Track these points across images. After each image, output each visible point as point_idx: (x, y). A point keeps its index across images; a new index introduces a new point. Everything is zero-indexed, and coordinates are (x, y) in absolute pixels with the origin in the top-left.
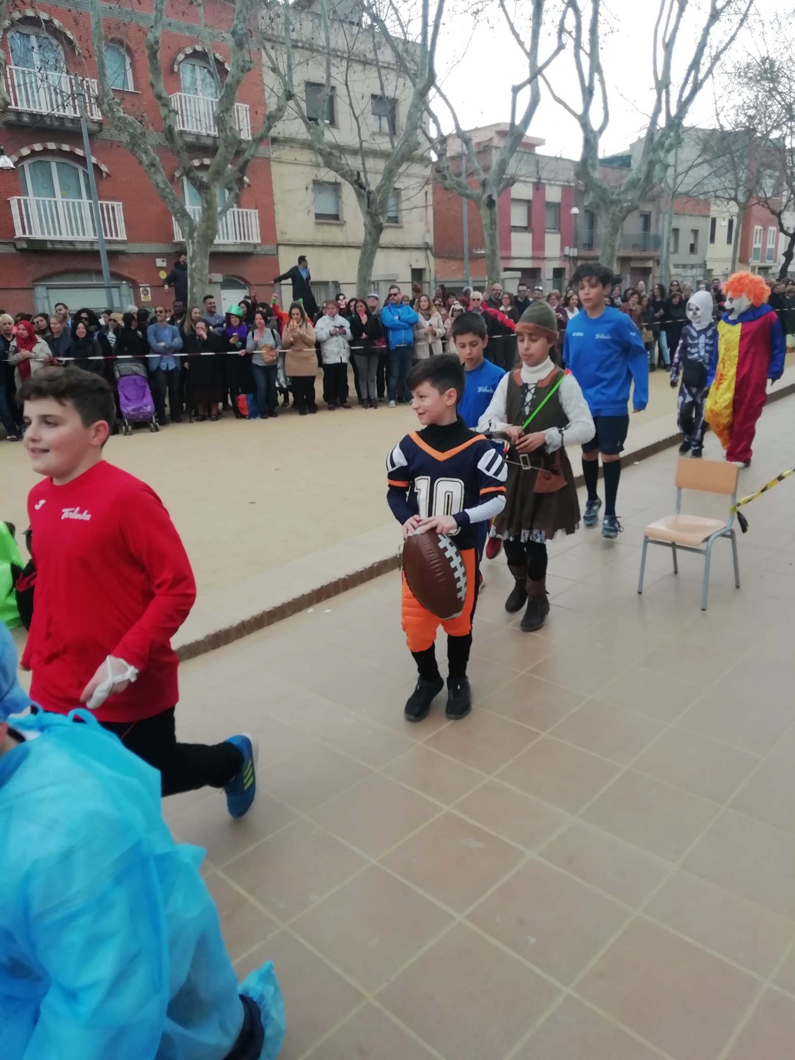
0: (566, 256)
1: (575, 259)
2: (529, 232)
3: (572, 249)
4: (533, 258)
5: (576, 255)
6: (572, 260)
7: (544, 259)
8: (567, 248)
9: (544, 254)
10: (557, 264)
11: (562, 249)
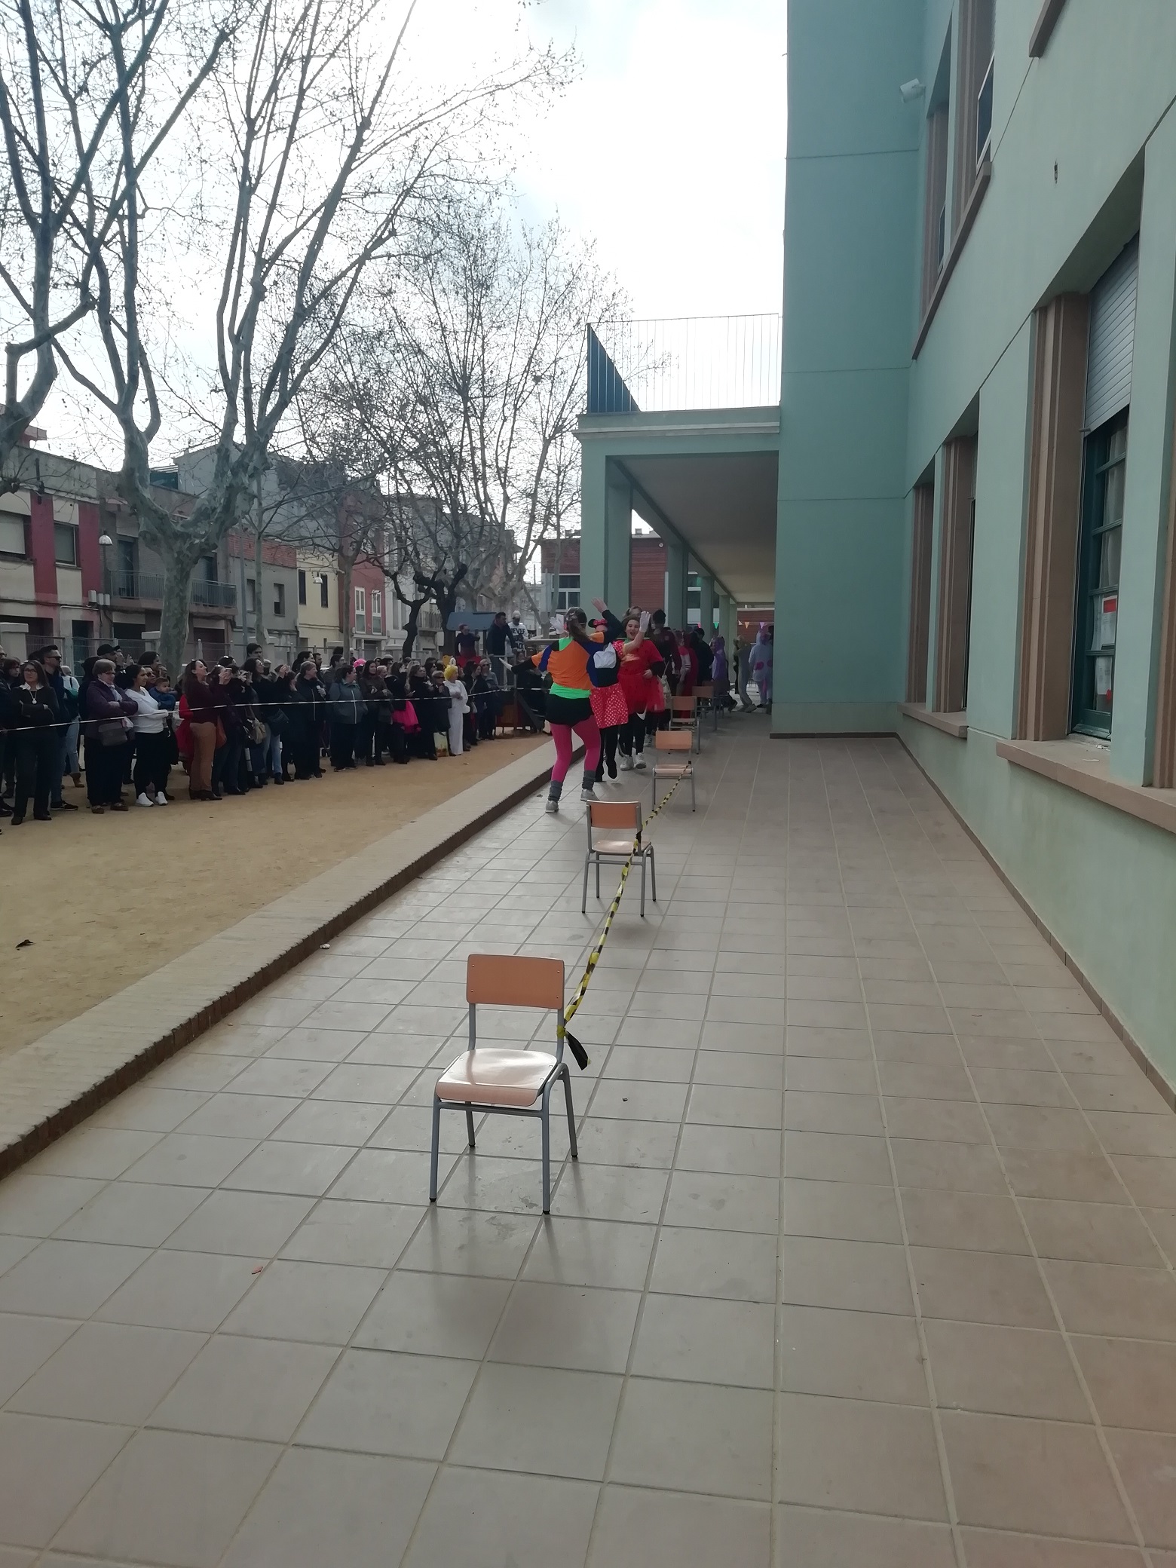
0: (91, 604)
1: (106, 610)
2: (28, 564)
3: (101, 596)
4: (36, 603)
5: (108, 604)
6: (102, 611)
7: (56, 605)
8: (94, 593)
9: (56, 599)
10: (78, 615)
11: (85, 594)
